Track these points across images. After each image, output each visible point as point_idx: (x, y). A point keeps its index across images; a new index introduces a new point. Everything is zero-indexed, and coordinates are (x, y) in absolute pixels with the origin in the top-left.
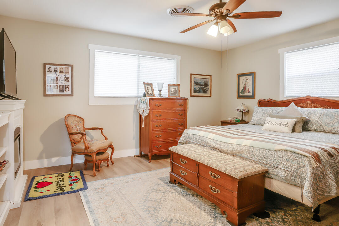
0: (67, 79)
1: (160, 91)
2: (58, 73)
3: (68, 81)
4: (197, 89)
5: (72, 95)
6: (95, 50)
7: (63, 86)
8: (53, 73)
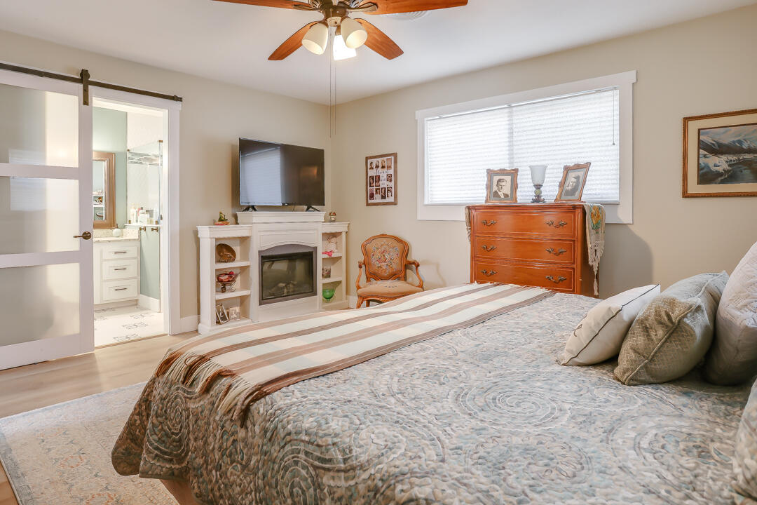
0: (389, 178)
1: (538, 187)
2: (379, 169)
3: (391, 181)
4: (720, 169)
5: (395, 203)
6: (426, 119)
7: (385, 188)
8: (375, 169)
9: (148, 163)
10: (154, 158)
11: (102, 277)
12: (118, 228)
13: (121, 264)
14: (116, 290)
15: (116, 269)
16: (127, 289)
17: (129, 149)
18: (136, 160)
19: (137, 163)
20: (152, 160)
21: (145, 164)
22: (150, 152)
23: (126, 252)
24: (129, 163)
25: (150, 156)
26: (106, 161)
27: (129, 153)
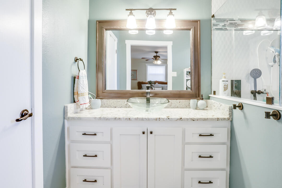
9: (233, 29)
10: (239, 22)
12: (202, 99)
13: (206, 150)
14: (200, 182)
15: (200, 157)
16: (212, 183)
17: (214, 15)
18: (221, 26)
19: (221, 29)
20: (239, 25)
21: (231, 30)
22: (236, 17)
23: (213, 135)
24: (214, 30)
25: (235, 20)
26: (192, 30)
27: (214, 19)
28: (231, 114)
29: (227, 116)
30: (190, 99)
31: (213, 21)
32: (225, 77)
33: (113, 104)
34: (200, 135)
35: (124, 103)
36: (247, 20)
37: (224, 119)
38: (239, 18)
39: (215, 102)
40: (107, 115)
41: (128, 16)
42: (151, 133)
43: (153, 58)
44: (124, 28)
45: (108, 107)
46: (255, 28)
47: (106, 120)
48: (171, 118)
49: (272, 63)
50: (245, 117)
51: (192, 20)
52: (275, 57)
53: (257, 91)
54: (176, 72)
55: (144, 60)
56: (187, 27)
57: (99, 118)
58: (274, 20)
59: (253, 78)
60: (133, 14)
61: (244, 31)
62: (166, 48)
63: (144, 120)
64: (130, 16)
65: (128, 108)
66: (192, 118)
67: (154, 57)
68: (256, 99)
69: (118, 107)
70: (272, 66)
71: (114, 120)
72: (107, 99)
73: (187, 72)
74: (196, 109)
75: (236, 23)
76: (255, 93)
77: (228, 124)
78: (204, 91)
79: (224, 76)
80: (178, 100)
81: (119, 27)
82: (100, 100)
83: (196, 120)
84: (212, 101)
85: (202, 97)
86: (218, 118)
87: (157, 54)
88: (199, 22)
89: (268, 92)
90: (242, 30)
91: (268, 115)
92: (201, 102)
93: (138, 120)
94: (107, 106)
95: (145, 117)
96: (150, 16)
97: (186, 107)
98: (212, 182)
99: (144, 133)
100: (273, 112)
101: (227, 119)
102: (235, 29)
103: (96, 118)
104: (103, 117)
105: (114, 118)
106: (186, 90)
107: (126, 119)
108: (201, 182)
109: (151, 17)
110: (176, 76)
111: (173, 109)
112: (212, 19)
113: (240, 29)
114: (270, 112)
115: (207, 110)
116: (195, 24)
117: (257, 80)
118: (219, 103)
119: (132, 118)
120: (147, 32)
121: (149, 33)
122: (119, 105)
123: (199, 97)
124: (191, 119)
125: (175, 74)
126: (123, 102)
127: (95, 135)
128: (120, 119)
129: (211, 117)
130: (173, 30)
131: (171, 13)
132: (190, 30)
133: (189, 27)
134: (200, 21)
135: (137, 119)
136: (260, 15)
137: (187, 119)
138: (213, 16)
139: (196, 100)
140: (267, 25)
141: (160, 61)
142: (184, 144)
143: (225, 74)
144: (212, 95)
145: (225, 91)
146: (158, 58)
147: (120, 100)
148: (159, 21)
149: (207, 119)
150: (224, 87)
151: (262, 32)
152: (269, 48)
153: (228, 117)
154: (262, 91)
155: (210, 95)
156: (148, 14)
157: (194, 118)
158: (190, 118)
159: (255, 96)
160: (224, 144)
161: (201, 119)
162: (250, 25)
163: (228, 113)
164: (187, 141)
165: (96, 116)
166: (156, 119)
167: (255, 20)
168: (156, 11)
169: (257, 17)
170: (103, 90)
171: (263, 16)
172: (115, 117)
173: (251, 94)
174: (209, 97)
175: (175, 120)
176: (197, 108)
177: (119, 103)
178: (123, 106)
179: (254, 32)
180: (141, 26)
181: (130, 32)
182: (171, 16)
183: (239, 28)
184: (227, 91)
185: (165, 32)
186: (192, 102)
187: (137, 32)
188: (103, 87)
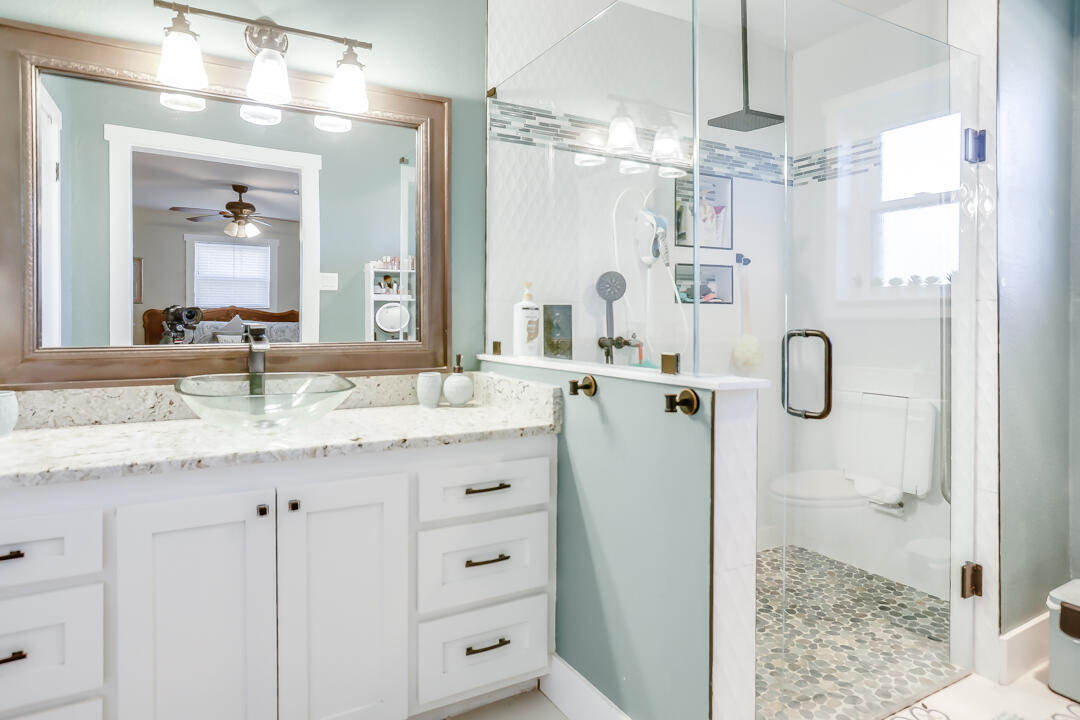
9: (551, 143)
10: (566, 125)
11: (415, 602)
12: (460, 370)
13: (483, 541)
14: (470, 651)
15: (469, 564)
16: (509, 642)
17: (495, 89)
18: (514, 128)
19: (516, 139)
20: (564, 134)
21: (543, 146)
22: (559, 107)
23: (509, 486)
24: (494, 138)
25: (554, 118)
26: (422, 127)
27: (494, 102)
28: (560, 412)
29: (547, 420)
30: (418, 372)
31: (493, 111)
32: (530, 297)
33: (82, 411)
34: (469, 492)
35: (144, 400)
36: (587, 123)
37: (541, 429)
38: (568, 113)
39: (502, 377)
40: (77, 458)
41: (167, 35)
42: (295, 506)
43: (225, 210)
44: (142, 77)
45: (56, 426)
46: (609, 150)
47: (82, 479)
48: (370, 444)
49: (649, 258)
50: (604, 417)
51: (425, 95)
52: (656, 239)
53: (614, 338)
54: (336, 275)
55: (181, 218)
56: (407, 117)
57: (41, 474)
58: (653, 136)
59: (605, 299)
60: (191, 29)
61: (578, 155)
62: (294, 175)
63: (262, 462)
64: (172, 33)
65: (161, 423)
66: (440, 434)
67: (230, 206)
68: (612, 363)
69: (111, 420)
70: (650, 266)
71: (124, 475)
72: (51, 388)
73: (377, 274)
74: (439, 406)
75: (559, 127)
76: (610, 346)
77: (550, 444)
78: (461, 340)
79: (527, 291)
80: (372, 377)
81: (112, 71)
82: (15, 397)
83: (454, 442)
84: (491, 374)
85: (458, 364)
86: (523, 429)
87: (243, 194)
88: (446, 104)
89: (643, 341)
90: (574, 149)
91: (671, 404)
92: (454, 381)
93: (238, 461)
94: (50, 420)
95: (266, 449)
96: (265, 51)
97: (402, 402)
98: (507, 639)
99: (263, 511)
100: (683, 393)
101: (548, 429)
102: (555, 143)
103: (24, 475)
104: (61, 468)
105: (124, 466)
106: (372, 340)
107: (183, 466)
108: (475, 648)
109: (271, 57)
110: (336, 289)
111: (357, 411)
112: (489, 100)
113: (569, 146)
114: (675, 396)
115: (472, 406)
116: (433, 110)
117: (615, 303)
118: (518, 381)
119: (212, 458)
120: (245, 111)
121: (254, 116)
122: (115, 414)
123: (445, 364)
124: (439, 439)
125: (332, 281)
126: (138, 395)
127: (17, 555)
128: (153, 469)
129: (501, 428)
130: (351, 118)
131: (350, 57)
132: (417, 128)
133: (412, 118)
134: (450, 100)
135: (232, 460)
136: (622, 113)
137: (426, 440)
138: (492, 93)
139: (439, 374)
140: (637, 146)
141: (254, 223)
142: (418, 526)
143: (529, 285)
144: (488, 356)
145: (532, 339)
146: (246, 211)
147: (120, 390)
148: (301, 77)
149: (491, 433)
150: (528, 329)
151: (623, 162)
152: (641, 212)
153: (551, 421)
154: (625, 338)
155: (481, 357)
156: (256, 41)
157: (449, 437)
158: (434, 437)
159: (608, 354)
160: (539, 508)
161: (470, 435)
162: (592, 139)
163: (550, 409)
164: (425, 516)
165: (23, 470)
166: (313, 453)
167: (607, 125)
168: (291, 36)
169: (614, 117)
170: (26, 351)
171: (628, 119)
172: (128, 463)
173: (599, 348)
174: (479, 362)
175: (384, 450)
176: (440, 401)
177: (118, 403)
178: (138, 413)
179: (603, 159)
180: (223, 86)
181: (165, 99)
182: (349, 69)
183: (567, 142)
184: (535, 340)
185: (320, 122)
186: (425, 380)
187: (202, 103)
188: (26, 332)
